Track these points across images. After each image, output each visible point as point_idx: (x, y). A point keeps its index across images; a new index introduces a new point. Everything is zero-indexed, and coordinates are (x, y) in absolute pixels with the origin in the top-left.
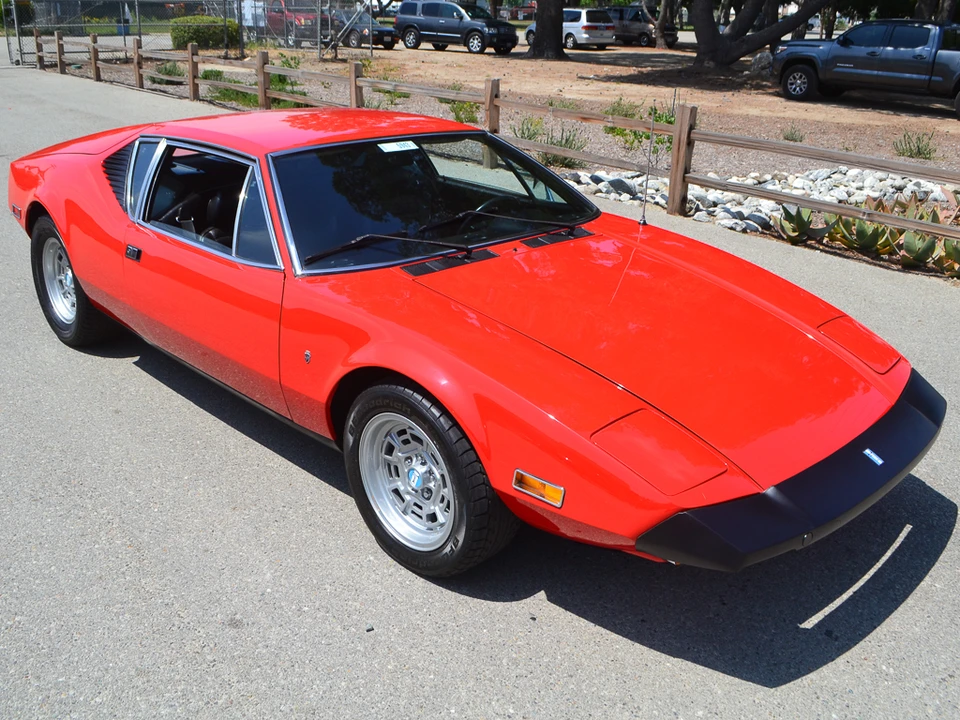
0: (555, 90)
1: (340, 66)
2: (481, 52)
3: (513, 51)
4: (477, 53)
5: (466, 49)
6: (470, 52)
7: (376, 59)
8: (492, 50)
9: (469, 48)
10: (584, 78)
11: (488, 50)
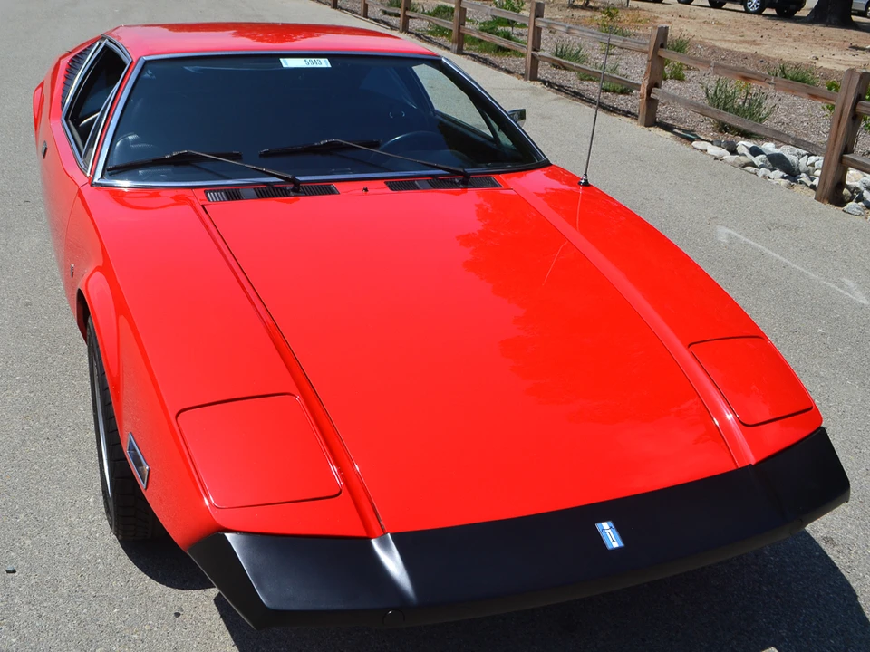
0: (810, 58)
1: (588, 13)
2: (759, 12)
3: (797, 14)
4: (755, 13)
5: (742, 8)
6: (747, 11)
7: (631, 9)
8: (773, 12)
9: (745, 7)
10: (857, 48)
11: (767, 11)
